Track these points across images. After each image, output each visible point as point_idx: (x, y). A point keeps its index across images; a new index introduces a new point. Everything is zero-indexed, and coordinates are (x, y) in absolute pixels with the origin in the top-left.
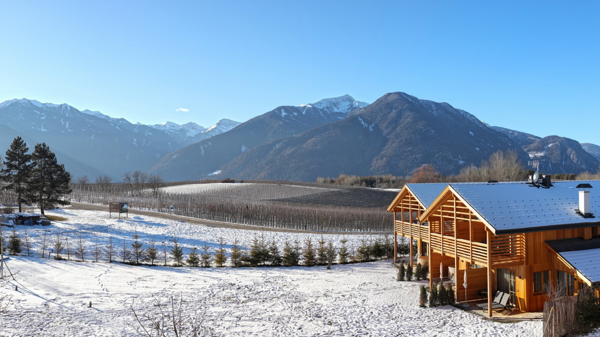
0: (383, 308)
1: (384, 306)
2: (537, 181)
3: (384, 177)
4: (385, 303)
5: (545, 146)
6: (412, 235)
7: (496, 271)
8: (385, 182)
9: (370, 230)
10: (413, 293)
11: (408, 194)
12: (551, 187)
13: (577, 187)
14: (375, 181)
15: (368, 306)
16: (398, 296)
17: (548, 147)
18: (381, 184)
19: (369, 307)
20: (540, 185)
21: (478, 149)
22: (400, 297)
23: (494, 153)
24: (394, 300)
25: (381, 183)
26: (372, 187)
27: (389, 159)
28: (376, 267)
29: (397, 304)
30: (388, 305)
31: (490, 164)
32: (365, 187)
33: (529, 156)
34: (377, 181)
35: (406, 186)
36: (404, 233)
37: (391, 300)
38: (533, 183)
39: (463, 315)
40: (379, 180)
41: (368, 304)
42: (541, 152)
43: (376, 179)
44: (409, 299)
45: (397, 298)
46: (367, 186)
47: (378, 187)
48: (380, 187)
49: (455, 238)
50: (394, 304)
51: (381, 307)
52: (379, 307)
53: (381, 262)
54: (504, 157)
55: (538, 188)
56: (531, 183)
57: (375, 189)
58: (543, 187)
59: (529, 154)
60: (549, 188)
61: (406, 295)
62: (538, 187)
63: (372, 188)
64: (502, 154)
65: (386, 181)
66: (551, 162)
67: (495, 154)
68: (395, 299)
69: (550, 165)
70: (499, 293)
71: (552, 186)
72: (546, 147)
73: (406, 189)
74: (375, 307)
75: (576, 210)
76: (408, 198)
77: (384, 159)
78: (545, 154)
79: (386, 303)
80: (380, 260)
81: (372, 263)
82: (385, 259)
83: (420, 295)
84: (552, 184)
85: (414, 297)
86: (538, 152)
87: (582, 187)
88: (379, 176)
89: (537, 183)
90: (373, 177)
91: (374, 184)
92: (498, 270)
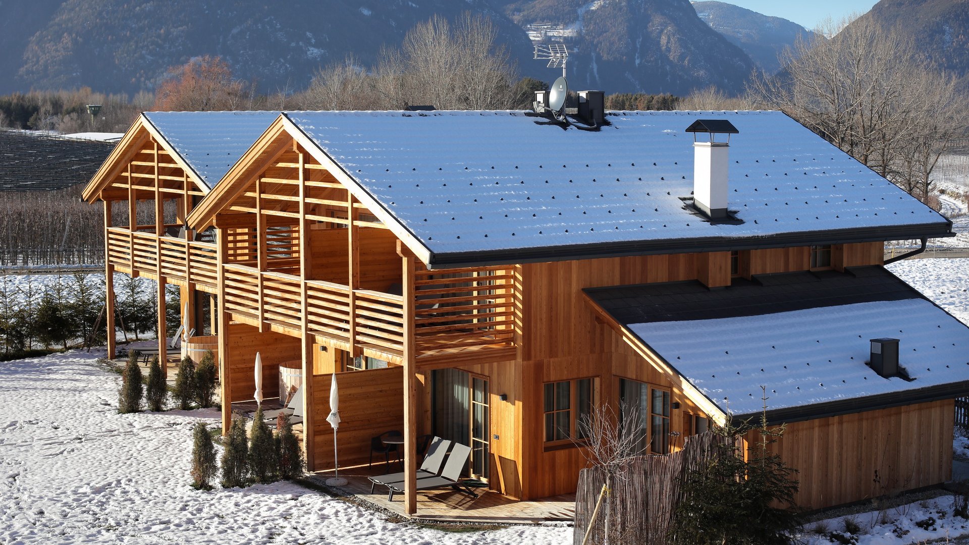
0: (76, 497)
1: (81, 491)
2: (562, 109)
3: (64, 95)
4: (81, 480)
5: (580, 6)
6: (163, 270)
7: (429, 378)
8: (68, 113)
9: (25, 262)
10: (170, 449)
11: (149, 144)
12: (603, 128)
13: (688, 130)
14: (36, 109)
15: (27, 494)
16: (123, 458)
17: (588, 12)
18: (55, 119)
19: (30, 496)
20: (570, 120)
21: (366, 12)
22: (129, 462)
23: (419, 26)
24: (110, 471)
25: (56, 114)
26: (26, 127)
27: (80, 40)
28: (50, 372)
29: (119, 482)
30: (92, 488)
31: (406, 57)
32: (5, 129)
33: (527, 37)
34: (43, 110)
35: (142, 121)
36: (137, 264)
37: (100, 472)
38: (548, 114)
39: (329, 511)
40: (49, 107)
41: (28, 487)
42: (566, 26)
43: (40, 104)
44: (159, 467)
45: (120, 464)
46: (12, 125)
47: (46, 127)
48: (53, 127)
49: (301, 279)
50: (109, 484)
51: (69, 493)
52: (65, 493)
53: (65, 357)
54: (452, 38)
55: (565, 129)
56: (541, 115)
57: (37, 133)
58: (579, 128)
59: (529, 30)
60: (597, 129)
61: (146, 455)
62: (565, 125)
63: (28, 132)
64: (444, 28)
65: (74, 110)
66: (599, 58)
67: (425, 31)
68: (114, 467)
69: (595, 67)
70: (438, 444)
71: (608, 123)
72: (581, 11)
73: (143, 130)
74: (50, 494)
75: (683, 199)
76: (150, 158)
77: (66, 39)
78: (579, 33)
79: (85, 481)
80: (62, 352)
81: (36, 361)
82: (77, 348)
83: (194, 453)
84: (608, 118)
85: (174, 460)
86: (558, 25)
87: (706, 131)
88: (49, 94)
89: (560, 113)
90: (29, 95)
91: (32, 119)
92: (434, 373)
